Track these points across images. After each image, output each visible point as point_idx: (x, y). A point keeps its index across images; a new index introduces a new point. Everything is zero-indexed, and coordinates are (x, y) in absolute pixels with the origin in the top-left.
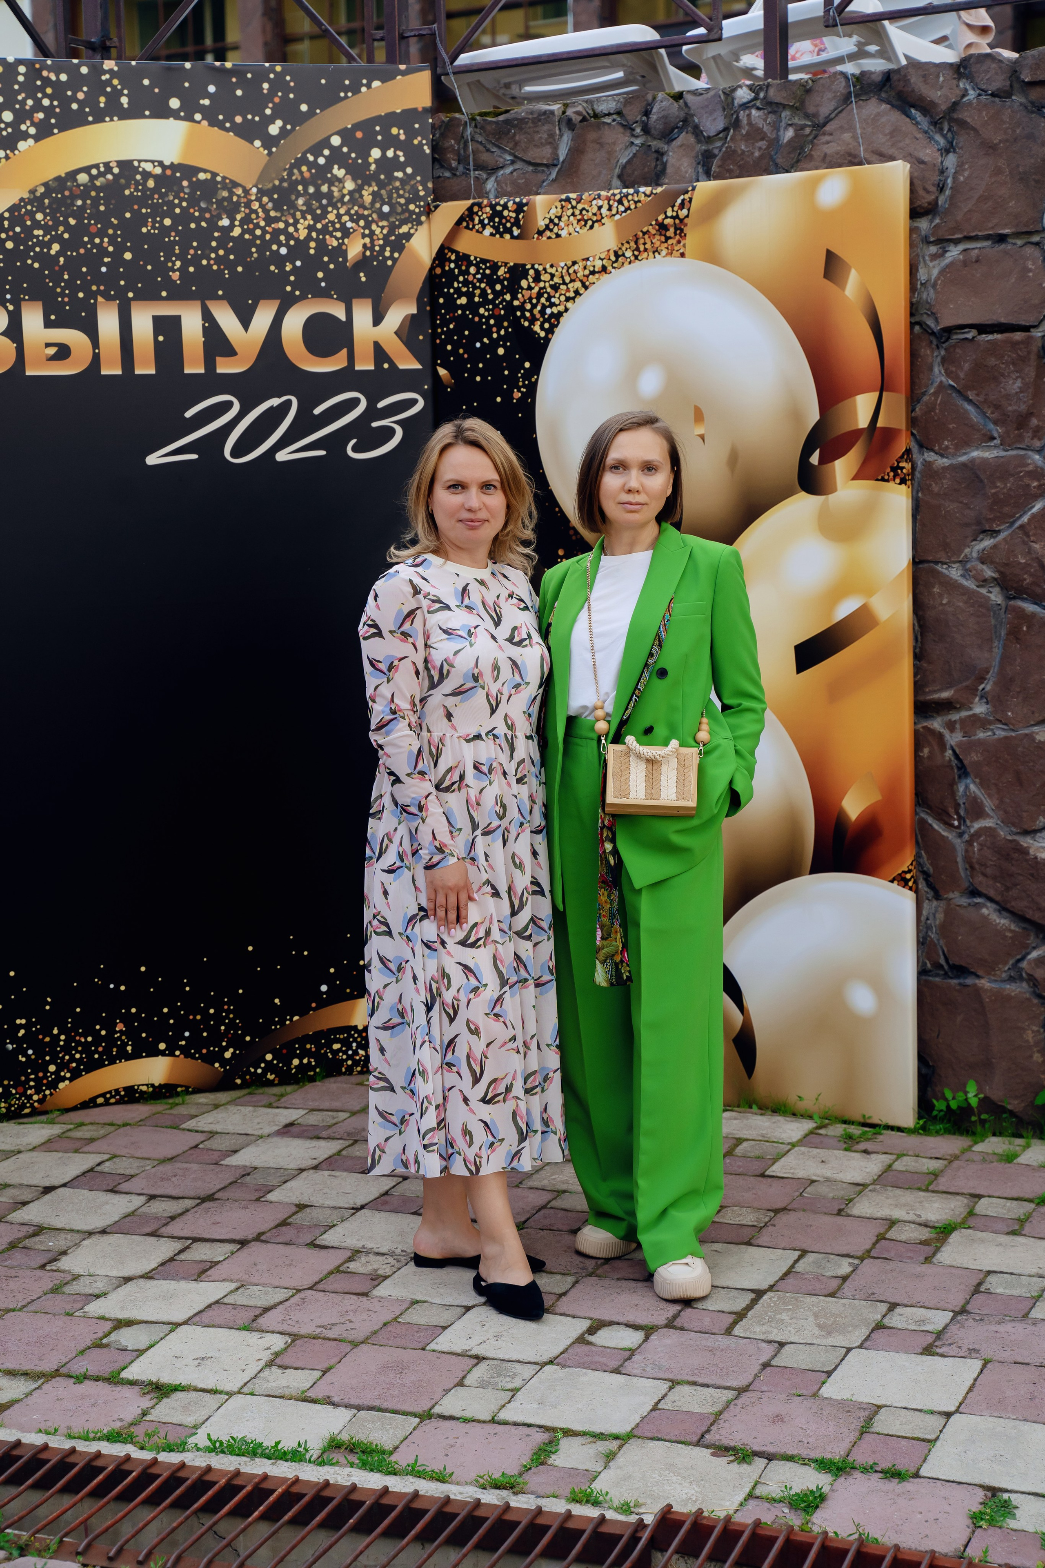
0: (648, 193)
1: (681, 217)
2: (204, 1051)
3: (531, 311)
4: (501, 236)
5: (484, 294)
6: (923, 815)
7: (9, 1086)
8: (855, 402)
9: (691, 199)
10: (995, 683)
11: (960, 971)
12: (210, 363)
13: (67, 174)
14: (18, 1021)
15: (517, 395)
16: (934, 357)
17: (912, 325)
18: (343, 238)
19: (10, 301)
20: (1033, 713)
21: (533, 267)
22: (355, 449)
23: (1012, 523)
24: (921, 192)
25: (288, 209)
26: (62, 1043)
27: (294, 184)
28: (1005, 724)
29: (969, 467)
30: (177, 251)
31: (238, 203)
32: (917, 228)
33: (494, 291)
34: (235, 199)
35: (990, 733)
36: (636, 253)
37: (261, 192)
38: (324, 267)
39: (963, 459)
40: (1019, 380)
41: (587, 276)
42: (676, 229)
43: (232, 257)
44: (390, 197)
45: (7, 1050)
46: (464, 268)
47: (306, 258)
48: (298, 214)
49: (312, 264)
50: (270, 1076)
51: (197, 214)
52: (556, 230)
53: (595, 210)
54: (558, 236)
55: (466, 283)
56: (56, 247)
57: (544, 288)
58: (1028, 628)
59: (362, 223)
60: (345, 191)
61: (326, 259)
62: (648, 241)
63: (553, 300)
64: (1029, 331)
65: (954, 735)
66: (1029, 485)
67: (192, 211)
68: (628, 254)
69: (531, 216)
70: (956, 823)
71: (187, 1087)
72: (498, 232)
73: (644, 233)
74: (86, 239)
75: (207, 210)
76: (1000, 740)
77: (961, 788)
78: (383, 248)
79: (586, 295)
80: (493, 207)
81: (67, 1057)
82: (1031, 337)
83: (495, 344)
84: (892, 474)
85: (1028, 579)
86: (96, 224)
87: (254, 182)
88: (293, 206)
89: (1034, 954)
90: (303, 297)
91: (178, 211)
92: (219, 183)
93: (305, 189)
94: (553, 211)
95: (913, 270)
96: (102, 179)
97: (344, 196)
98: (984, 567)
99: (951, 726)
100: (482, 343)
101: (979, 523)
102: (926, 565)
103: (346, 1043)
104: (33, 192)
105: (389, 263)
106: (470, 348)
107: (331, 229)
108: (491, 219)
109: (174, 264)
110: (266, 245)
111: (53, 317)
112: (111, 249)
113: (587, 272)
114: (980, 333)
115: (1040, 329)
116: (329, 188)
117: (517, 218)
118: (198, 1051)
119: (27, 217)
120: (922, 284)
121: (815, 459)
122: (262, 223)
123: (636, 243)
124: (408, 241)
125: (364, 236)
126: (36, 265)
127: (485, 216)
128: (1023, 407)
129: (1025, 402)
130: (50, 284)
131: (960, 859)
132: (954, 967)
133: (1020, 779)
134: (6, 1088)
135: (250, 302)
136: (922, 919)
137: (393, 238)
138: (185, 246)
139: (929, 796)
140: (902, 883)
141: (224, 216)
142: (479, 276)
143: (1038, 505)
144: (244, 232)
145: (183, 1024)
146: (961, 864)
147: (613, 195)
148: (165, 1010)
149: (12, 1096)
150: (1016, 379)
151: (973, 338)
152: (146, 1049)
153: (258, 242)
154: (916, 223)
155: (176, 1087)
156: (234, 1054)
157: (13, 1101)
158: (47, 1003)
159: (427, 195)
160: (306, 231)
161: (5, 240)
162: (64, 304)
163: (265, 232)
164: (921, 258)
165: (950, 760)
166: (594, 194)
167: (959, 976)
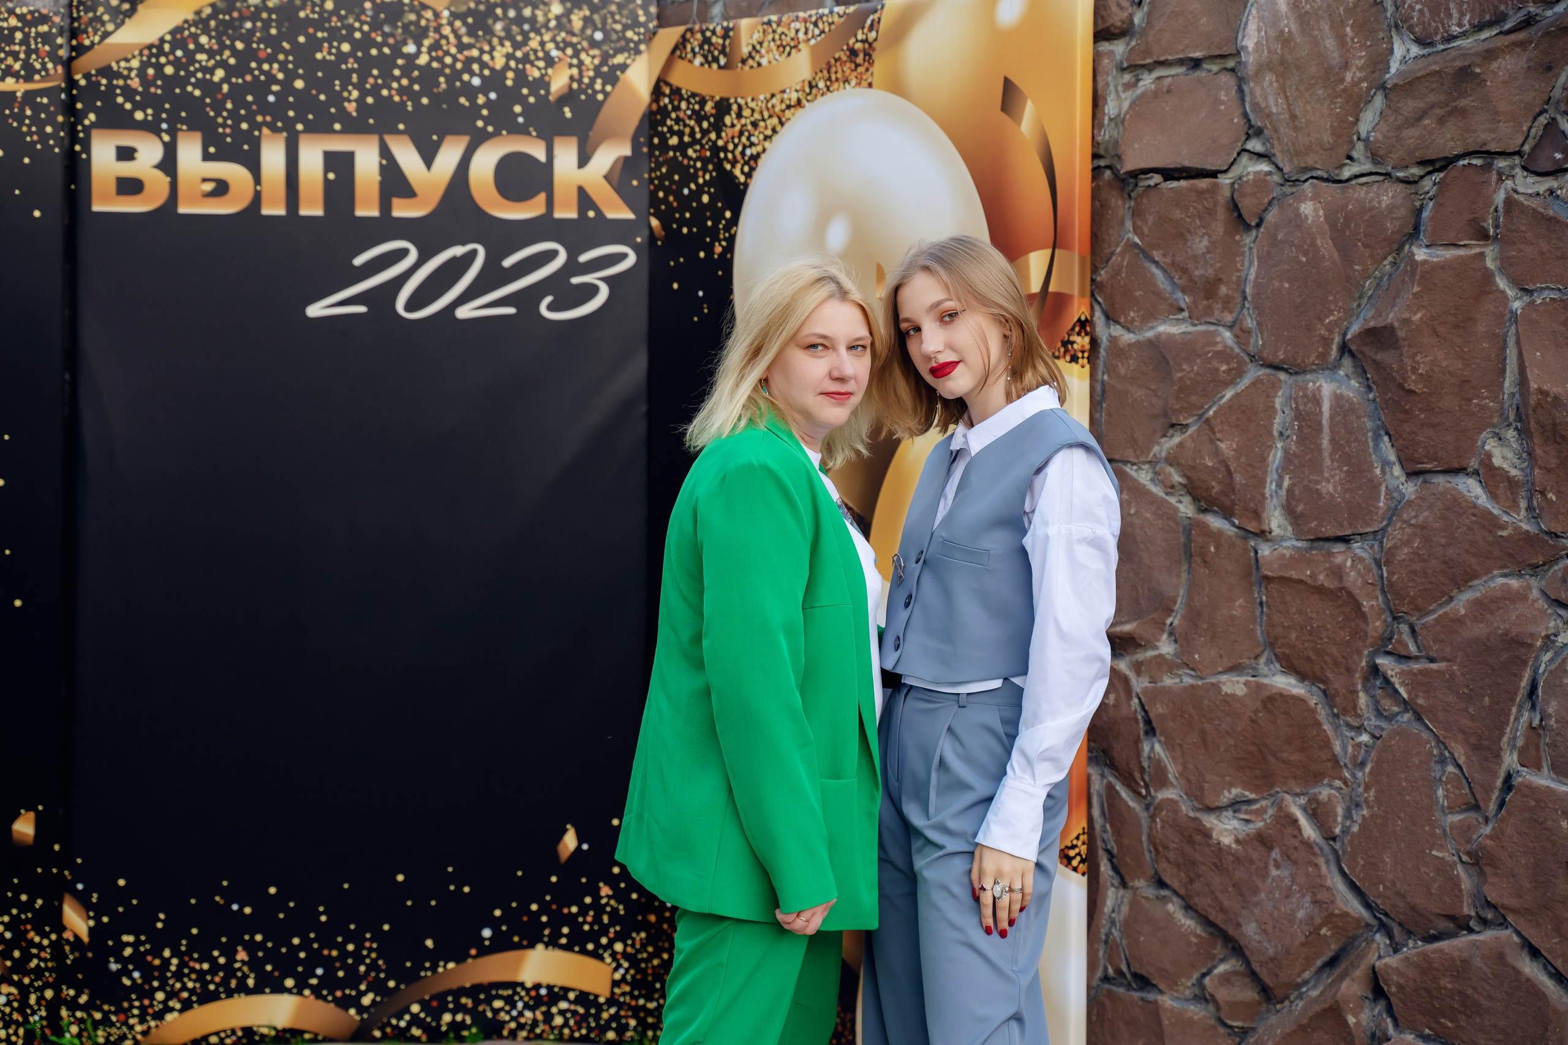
0: (841, 13)
1: (870, 40)
2: (339, 994)
3: (733, 152)
4: (710, 66)
5: (692, 134)
6: (1112, 779)
7: (110, 1012)
8: (1028, 260)
9: (879, 19)
10: (1183, 616)
11: (1143, 982)
12: (385, 205)
14: (125, 938)
15: (718, 249)
16: (1120, 206)
17: (1096, 171)
18: (546, 68)
19: (166, 131)
20: (1221, 657)
21: (736, 102)
22: (551, 308)
23: (1200, 416)
24: (1114, 8)
25: (484, 35)
26: (173, 968)
27: (491, 7)
28: (1193, 669)
29: (1153, 345)
30: (355, 80)
31: (426, 29)
32: (1112, 52)
33: (702, 130)
34: (423, 23)
35: (1177, 680)
36: (828, 83)
37: (454, 16)
38: (523, 101)
39: (1150, 334)
40: (1206, 237)
41: (783, 111)
42: (865, 54)
43: (416, 87)
44: (604, 22)
45: (109, 971)
46: (676, 103)
47: (501, 88)
48: (495, 41)
49: (509, 96)
50: (416, 1032)
51: (379, 39)
52: (757, 58)
53: (792, 34)
54: (759, 64)
55: (678, 120)
56: (220, 74)
58: (1216, 548)
59: (569, 51)
60: (551, 16)
61: (525, 91)
62: (839, 69)
63: (753, 139)
64: (1216, 177)
65: (1140, 679)
66: (1217, 370)
67: (373, 35)
68: (821, 85)
69: (736, 44)
70: (1144, 792)
71: (316, 1035)
72: (707, 61)
73: (836, 60)
74: (253, 65)
75: (392, 35)
76: (1185, 689)
77: (1146, 748)
78: (593, 80)
79: (784, 133)
80: (703, 32)
81: (178, 985)
82: (1216, 185)
83: (700, 191)
84: (1062, 350)
85: (1216, 488)
86: (265, 49)
88: (489, 31)
89: (1221, 968)
90: (497, 133)
92: (406, 5)
93: (505, 13)
94: (756, 36)
95: (1097, 101)
97: (549, 21)
98: (1172, 470)
99: (1138, 667)
100: (690, 189)
101: (1166, 415)
103: (510, 1001)
104: (198, 13)
105: (600, 97)
106: (678, 195)
108: (701, 47)
109: (350, 93)
110: (456, 75)
111: (212, 150)
112: (280, 76)
113: (783, 106)
114: (1166, 180)
115: (1230, 174)
116: (533, 12)
117: (724, 46)
118: (332, 992)
119: (190, 40)
120: (1111, 119)
122: (453, 50)
123: (829, 72)
124: (623, 72)
125: (571, 66)
126: (197, 93)
127: (696, 43)
128: (1210, 271)
129: (1212, 265)
130: (212, 114)
131: (1144, 838)
132: (1137, 976)
133: (1204, 740)
134: (106, 1014)
135: (435, 137)
136: (1106, 910)
137: (605, 69)
138: (364, 74)
139: (1115, 755)
140: (1065, 861)
141: (410, 42)
142: (689, 112)
143: (1229, 394)
144: (432, 59)
145: (315, 959)
146: (1145, 845)
147: (810, 16)
148: (296, 941)
149: (112, 1024)
150: (1203, 237)
151: (1156, 185)
152: (271, 984)
153: (447, 71)
154: (1105, 46)
155: (301, 1032)
156: (374, 1001)
157: (114, 1030)
158: (160, 920)
159: (649, 20)
160: (504, 60)
161: (164, 65)
162: (225, 135)
163: (455, 59)
164: (1112, 88)
165: (1136, 711)
166: (792, 15)
167: (1141, 989)
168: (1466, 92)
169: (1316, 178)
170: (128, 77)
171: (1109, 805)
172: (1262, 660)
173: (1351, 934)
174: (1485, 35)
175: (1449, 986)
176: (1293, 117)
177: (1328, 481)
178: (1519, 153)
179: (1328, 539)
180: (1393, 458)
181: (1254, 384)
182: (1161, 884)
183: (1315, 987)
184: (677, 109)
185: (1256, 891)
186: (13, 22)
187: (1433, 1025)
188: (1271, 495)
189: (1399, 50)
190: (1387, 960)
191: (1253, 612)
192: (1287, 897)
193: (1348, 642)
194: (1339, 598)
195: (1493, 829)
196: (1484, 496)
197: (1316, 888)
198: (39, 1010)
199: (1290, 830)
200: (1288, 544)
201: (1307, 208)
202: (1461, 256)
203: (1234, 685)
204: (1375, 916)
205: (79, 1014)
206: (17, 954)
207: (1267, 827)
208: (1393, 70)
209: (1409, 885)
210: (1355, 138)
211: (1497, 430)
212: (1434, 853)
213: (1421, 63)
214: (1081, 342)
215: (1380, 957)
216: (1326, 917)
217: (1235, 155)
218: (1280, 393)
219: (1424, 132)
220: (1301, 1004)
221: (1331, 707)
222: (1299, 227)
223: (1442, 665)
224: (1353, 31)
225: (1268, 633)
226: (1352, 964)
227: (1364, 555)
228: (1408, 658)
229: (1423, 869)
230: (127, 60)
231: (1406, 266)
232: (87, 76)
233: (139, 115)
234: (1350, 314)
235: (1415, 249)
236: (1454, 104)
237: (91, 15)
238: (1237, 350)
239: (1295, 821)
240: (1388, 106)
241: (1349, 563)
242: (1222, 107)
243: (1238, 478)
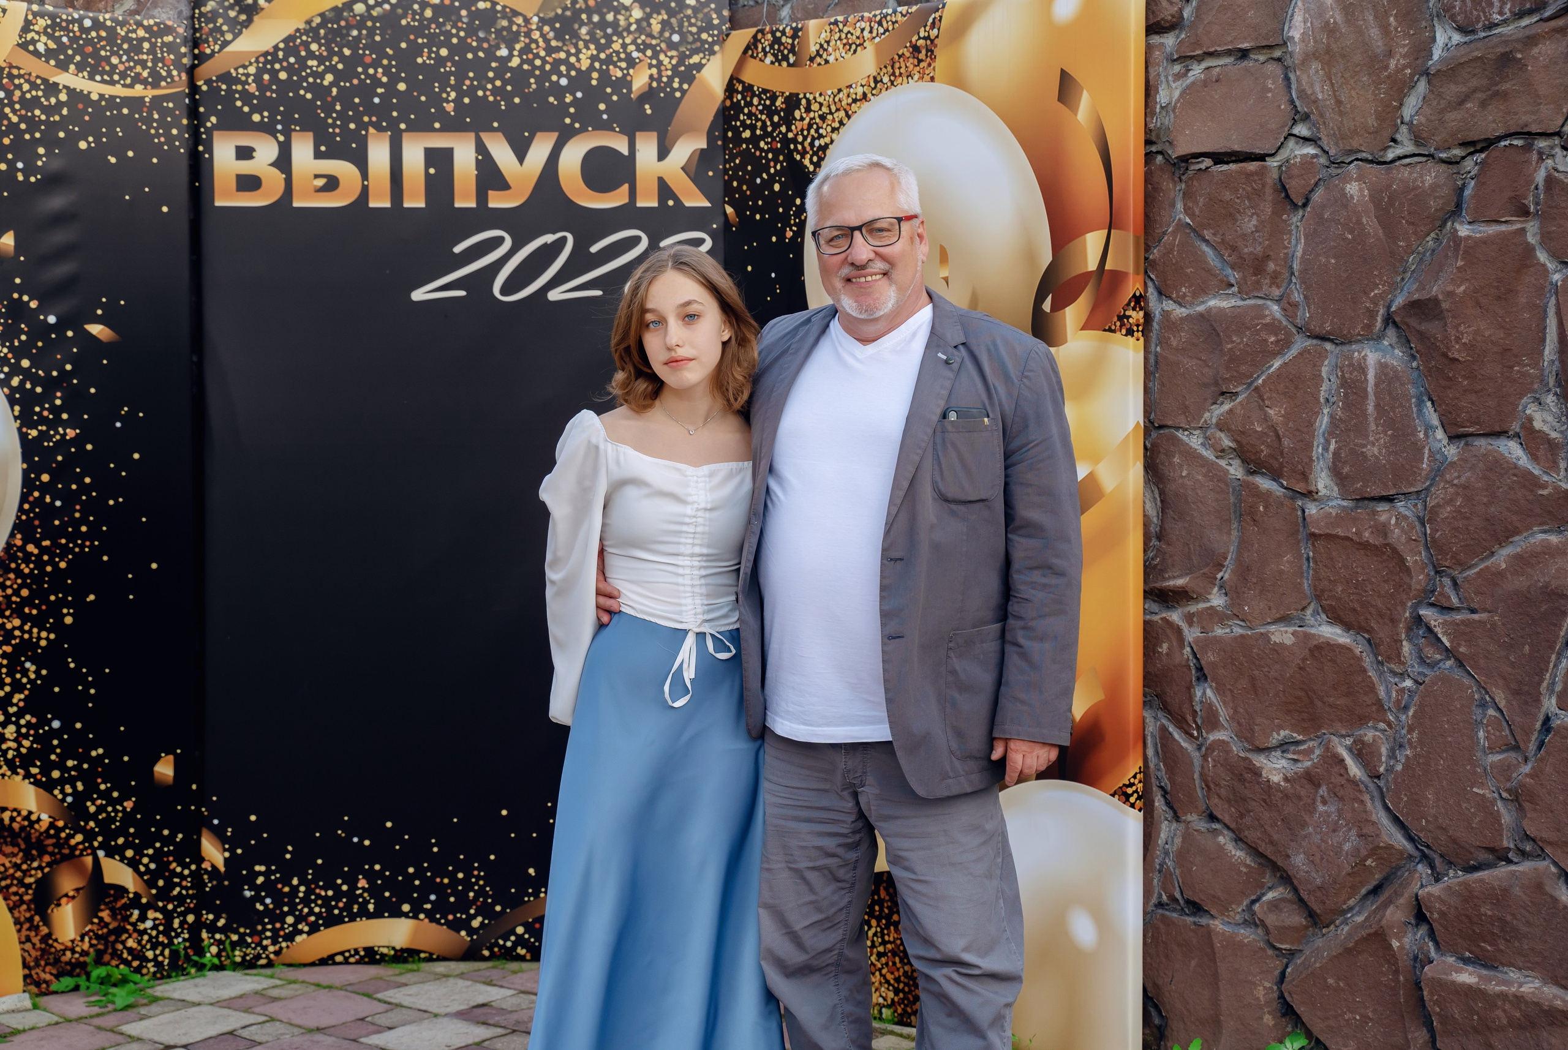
0: (904, 12)
1: (932, 37)
2: (451, 917)
4: (780, 65)
5: (764, 127)
6: (1165, 721)
7: (245, 934)
8: (1085, 241)
9: (941, 17)
10: (1232, 571)
11: (1196, 908)
12: (482, 197)
13: (344, 4)
14: (258, 868)
15: (789, 234)
16: (1173, 190)
17: (1149, 157)
18: (627, 69)
19: (281, 132)
20: (1270, 608)
21: (805, 97)
23: (1250, 384)
24: (1165, 4)
25: (570, 39)
26: (301, 895)
27: (577, 13)
28: (1243, 621)
29: (1206, 318)
30: (452, 82)
31: (518, 33)
32: (1162, 44)
33: (773, 124)
34: (515, 28)
35: (1228, 630)
36: (892, 78)
37: (543, 21)
38: (606, 99)
39: (1201, 308)
40: (1255, 217)
41: (850, 105)
42: (927, 51)
43: (509, 88)
44: (681, 25)
45: (244, 897)
46: (748, 99)
47: (587, 89)
48: (581, 44)
49: (594, 95)
50: (521, 951)
51: (474, 44)
52: (825, 56)
53: (858, 33)
54: (827, 62)
56: (329, 78)
57: (814, 118)
58: (1265, 507)
59: (649, 53)
60: (632, 20)
61: (609, 90)
62: (903, 65)
63: (821, 131)
64: (1264, 160)
65: (1192, 630)
66: (1266, 341)
67: (469, 40)
68: (886, 79)
69: (804, 42)
70: (1195, 733)
71: (431, 954)
72: (777, 60)
73: (900, 56)
74: (360, 69)
75: (486, 40)
76: (1235, 638)
77: (1199, 693)
78: (671, 79)
79: (849, 124)
80: (773, 33)
81: (306, 910)
82: (1265, 167)
83: (772, 180)
84: (1118, 324)
85: (1265, 451)
86: (370, 55)
87: (536, 10)
88: (576, 36)
89: (1270, 896)
90: (583, 130)
91: (455, 41)
92: (499, 12)
93: (589, 18)
94: (823, 35)
95: (1149, 91)
96: (378, 9)
97: (630, 24)
98: (1222, 435)
99: (1189, 619)
100: (762, 179)
101: (1216, 383)
102: (1167, 431)
104: (309, 22)
105: (678, 94)
106: (751, 184)
107: (615, 59)
108: (772, 46)
109: (448, 94)
110: (546, 76)
111: (323, 148)
112: (385, 79)
113: (850, 100)
114: (1216, 164)
115: (1278, 158)
116: (615, 16)
117: (793, 45)
118: (444, 916)
119: (301, 48)
120: (1162, 108)
121: (1047, 306)
122: (542, 53)
123: (893, 67)
124: (699, 71)
125: (650, 66)
126: (309, 96)
127: (767, 43)
128: (1259, 248)
129: (1260, 243)
130: (322, 115)
131: (1196, 776)
132: (1189, 902)
133: (1254, 686)
134: (242, 936)
135: (526, 134)
136: (1160, 842)
137: (683, 68)
138: (461, 77)
139: (1169, 700)
140: (1123, 798)
141: (503, 46)
142: (760, 107)
143: (1277, 364)
144: (523, 62)
145: (429, 886)
146: (1197, 782)
147: (875, 16)
148: (411, 870)
149: (248, 945)
150: (1252, 217)
151: (1207, 168)
152: (388, 909)
153: (537, 72)
154: (1156, 39)
155: (418, 952)
156: (482, 923)
157: (249, 951)
158: (289, 852)
159: (722, 23)
160: (589, 61)
161: (279, 71)
162: (335, 135)
163: (544, 62)
164: (1163, 78)
165: (1188, 659)
166: (858, 15)
167: (1194, 914)
168: (1507, 76)
169: (1361, 160)
170: (246, 83)
171: (1163, 745)
172: (1309, 612)
173: (1394, 865)
174: (1525, 22)
175: (1489, 913)
176: (1339, 102)
177: (1374, 445)
178: (1558, 134)
179: (1373, 499)
180: (1435, 421)
181: (1301, 354)
182: (1212, 818)
183: (1359, 913)
184: (750, 104)
185: (1304, 825)
186: (141, 33)
187: (1474, 948)
188: (1318, 458)
189: (1441, 38)
190: (1429, 889)
191: (1301, 567)
192: (1334, 831)
193: (1392, 594)
194: (1384, 553)
195: (1532, 768)
196: (1525, 458)
197: (1362, 824)
198: (182, 932)
199: (1336, 769)
200: (1334, 503)
201: (1353, 189)
202: (1503, 232)
203: (1283, 635)
204: (1417, 848)
205: (218, 936)
206: (161, 883)
207: (1315, 766)
208: (1436, 57)
209: (1451, 820)
210: (1399, 121)
211: (1538, 396)
212: (1475, 790)
213: (1463, 50)
214: (1136, 316)
215: (1422, 886)
216: (1372, 850)
217: (1282, 139)
218: (1326, 363)
219: (1467, 116)
220: (1346, 928)
221: (1376, 655)
222: (1345, 206)
223: (1484, 616)
224: (1396, 21)
225: (1315, 586)
226: (1395, 892)
227: (1407, 513)
228: (1450, 609)
229: (1464, 805)
230: (245, 67)
231: (1448, 242)
232: (208, 82)
233: (256, 118)
234: (1393, 287)
235: (1457, 226)
236: (1496, 88)
237: (211, 26)
238: (1285, 323)
239: (1343, 760)
240: (1431, 91)
241: (1393, 521)
242: (1270, 95)
243: (1286, 442)
